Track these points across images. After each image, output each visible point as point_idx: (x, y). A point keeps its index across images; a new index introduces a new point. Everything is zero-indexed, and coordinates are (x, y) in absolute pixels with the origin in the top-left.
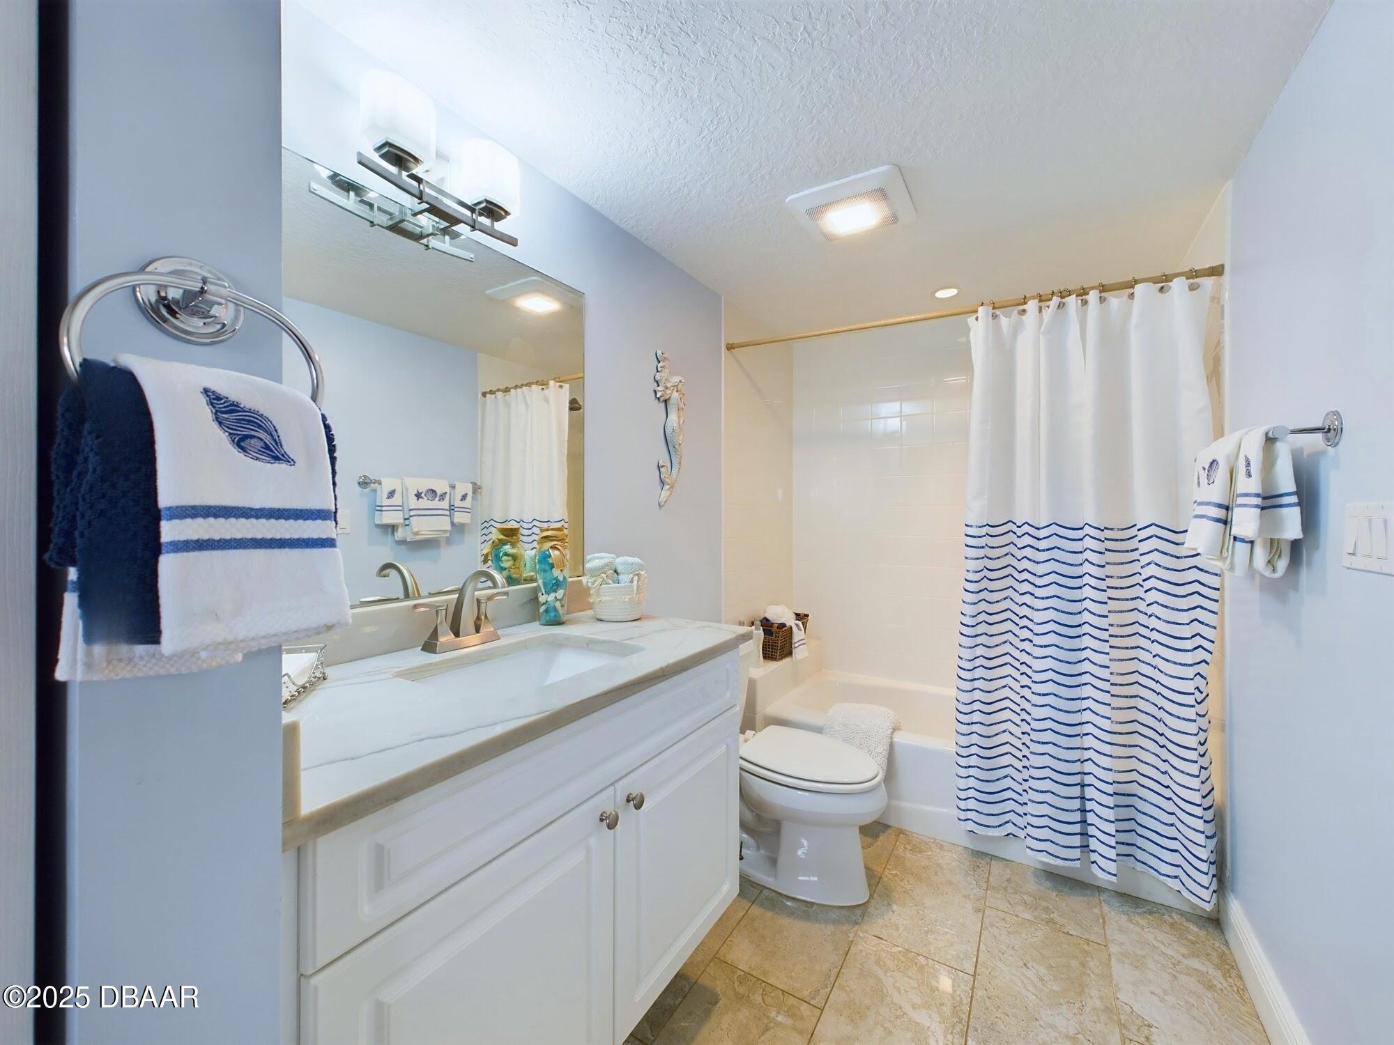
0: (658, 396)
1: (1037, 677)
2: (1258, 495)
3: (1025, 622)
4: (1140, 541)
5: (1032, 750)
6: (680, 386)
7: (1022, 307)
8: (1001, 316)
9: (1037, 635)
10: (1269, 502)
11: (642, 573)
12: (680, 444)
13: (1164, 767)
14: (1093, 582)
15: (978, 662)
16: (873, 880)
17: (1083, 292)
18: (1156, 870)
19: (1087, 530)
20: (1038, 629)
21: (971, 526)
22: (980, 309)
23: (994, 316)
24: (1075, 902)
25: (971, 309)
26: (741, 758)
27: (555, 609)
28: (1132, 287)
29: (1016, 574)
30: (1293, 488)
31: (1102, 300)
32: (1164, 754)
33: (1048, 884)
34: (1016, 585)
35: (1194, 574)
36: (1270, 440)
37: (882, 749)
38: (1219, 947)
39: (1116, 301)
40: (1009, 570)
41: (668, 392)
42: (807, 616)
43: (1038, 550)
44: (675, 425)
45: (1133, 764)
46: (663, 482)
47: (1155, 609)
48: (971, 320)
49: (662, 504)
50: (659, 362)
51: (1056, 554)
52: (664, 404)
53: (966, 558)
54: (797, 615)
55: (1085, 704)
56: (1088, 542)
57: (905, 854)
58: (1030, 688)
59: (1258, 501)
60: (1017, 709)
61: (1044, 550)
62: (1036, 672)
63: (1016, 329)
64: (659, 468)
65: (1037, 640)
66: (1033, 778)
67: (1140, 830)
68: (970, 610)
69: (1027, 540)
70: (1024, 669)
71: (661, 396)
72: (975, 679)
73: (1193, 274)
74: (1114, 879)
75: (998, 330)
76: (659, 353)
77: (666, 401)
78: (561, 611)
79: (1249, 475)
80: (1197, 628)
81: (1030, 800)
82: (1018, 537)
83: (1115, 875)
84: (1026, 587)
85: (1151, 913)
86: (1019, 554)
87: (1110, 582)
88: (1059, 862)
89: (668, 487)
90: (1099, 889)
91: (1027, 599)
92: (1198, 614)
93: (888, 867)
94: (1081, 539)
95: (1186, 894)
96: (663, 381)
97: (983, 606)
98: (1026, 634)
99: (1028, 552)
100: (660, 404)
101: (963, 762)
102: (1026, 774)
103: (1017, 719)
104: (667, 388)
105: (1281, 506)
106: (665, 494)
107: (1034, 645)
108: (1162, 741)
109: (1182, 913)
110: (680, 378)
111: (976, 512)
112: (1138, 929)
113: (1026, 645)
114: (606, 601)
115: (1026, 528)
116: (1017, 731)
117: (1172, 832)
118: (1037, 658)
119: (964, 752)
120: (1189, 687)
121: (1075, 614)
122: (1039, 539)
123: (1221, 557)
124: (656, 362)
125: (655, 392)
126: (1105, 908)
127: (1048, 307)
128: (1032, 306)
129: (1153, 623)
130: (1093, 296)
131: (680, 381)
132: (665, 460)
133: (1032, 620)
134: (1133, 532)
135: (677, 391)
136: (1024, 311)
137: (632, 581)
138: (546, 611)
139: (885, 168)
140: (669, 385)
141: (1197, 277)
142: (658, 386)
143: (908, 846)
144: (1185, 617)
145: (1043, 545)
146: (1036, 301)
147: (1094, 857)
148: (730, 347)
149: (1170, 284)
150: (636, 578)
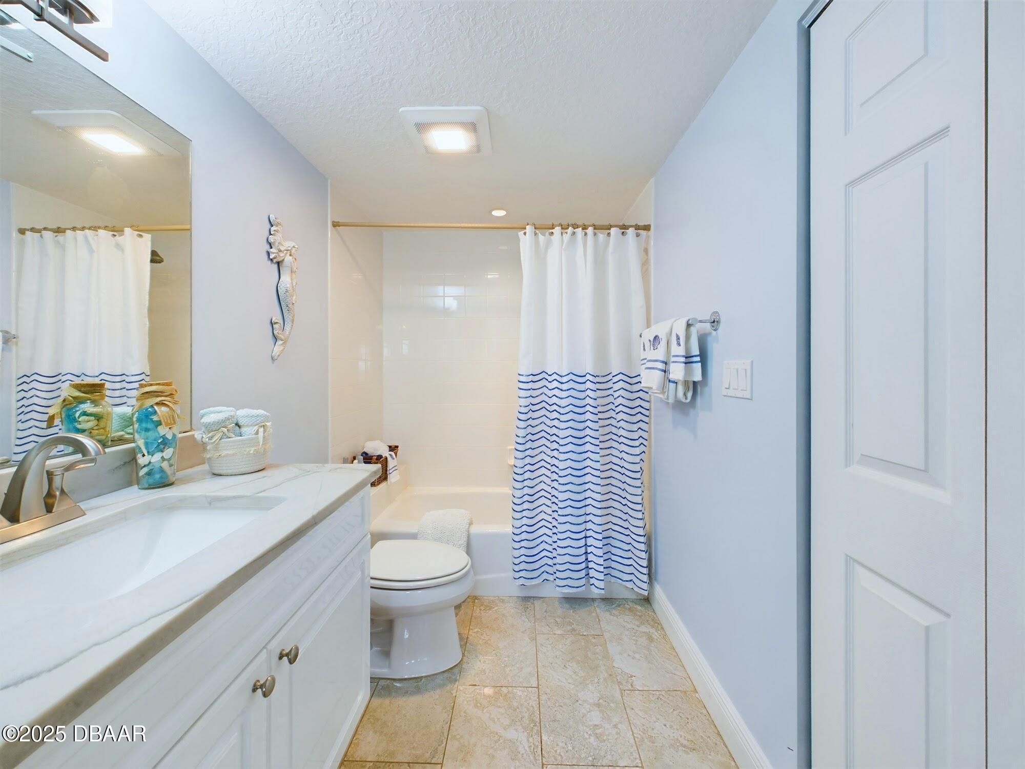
0: (271, 257)
1: (562, 473)
2: (683, 356)
3: (554, 438)
4: (614, 383)
5: (559, 521)
6: (293, 251)
7: (551, 231)
8: (540, 234)
9: (562, 445)
10: (688, 360)
11: (268, 424)
12: (293, 304)
13: (625, 517)
14: (591, 409)
15: (527, 468)
16: (464, 641)
17: (585, 228)
18: (620, 579)
19: (588, 377)
20: (562, 442)
21: (522, 375)
22: (527, 227)
23: (536, 234)
24: (582, 613)
25: (521, 226)
26: (371, 578)
27: (162, 470)
28: (610, 229)
29: (548, 407)
30: (698, 353)
31: (595, 234)
32: (626, 509)
33: (567, 606)
34: (548, 414)
35: (639, 402)
36: (689, 325)
37: (463, 541)
38: (651, 615)
39: (601, 236)
40: (544, 404)
41: (281, 255)
42: (397, 447)
43: (562, 390)
44: (288, 286)
45: (610, 518)
46: (275, 338)
47: (622, 424)
48: (521, 233)
49: (276, 358)
50: (272, 226)
51: (572, 393)
52: (276, 266)
53: (519, 397)
54: (390, 447)
55: (587, 486)
56: (589, 385)
57: (481, 614)
58: (558, 481)
59: (683, 359)
60: (549, 496)
61: (565, 391)
62: (561, 470)
63: (548, 244)
64: (272, 324)
65: (562, 449)
66: (560, 540)
67: (614, 558)
68: (522, 433)
69: (555, 384)
70: (554, 469)
71: (275, 258)
72: (525, 480)
73: (637, 228)
74: (603, 592)
75: (537, 242)
76: (272, 217)
77: (278, 263)
78: (169, 471)
79: (679, 344)
80: (641, 433)
81: (558, 555)
82: (549, 382)
83: (603, 589)
84: (555, 415)
85: (619, 606)
86: (550, 393)
87: (600, 409)
88: (575, 590)
89: (281, 342)
90: (593, 600)
91: (556, 423)
92: (641, 425)
93: (471, 628)
94: (585, 383)
95: (636, 589)
96: (277, 244)
97: (530, 430)
98: (555, 446)
99: (556, 392)
100: (273, 265)
101: (517, 538)
102: (555, 538)
103: (548, 503)
104: (280, 251)
105: (692, 362)
106: (278, 349)
107: (560, 452)
108: (624, 502)
109: (633, 601)
110: (294, 244)
111: (526, 367)
112: (615, 618)
113: (555, 453)
114: (227, 455)
115: (555, 376)
116: (549, 511)
117: (629, 554)
118: (561, 461)
119: (517, 531)
120: (637, 467)
121: (582, 430)
122: (562, 383)
123: (663, 392)
124: (269, 226)
125: (268, 254)
126: (598, 611)
127: (567, 233)
128: (557, 230)
129: (621, 432)
130: (590, 230)
131: (294, 247)
132: (277, 318)
133: (559, 437)
134: (610, 377)
135: (290, 255)
136: (552, 233)
137: (257, 433)
138: (149, 474)
139: (479, 108)
140: (282, 249)
141: (639, 229)
142: (271, 248)
143: (482, 608)
144: (635, 427)
145: (564, 387)
146: (560, 228)
147: (592, 581)
148: (335, 225)
149: (627, 231)
150: (261, 430)
